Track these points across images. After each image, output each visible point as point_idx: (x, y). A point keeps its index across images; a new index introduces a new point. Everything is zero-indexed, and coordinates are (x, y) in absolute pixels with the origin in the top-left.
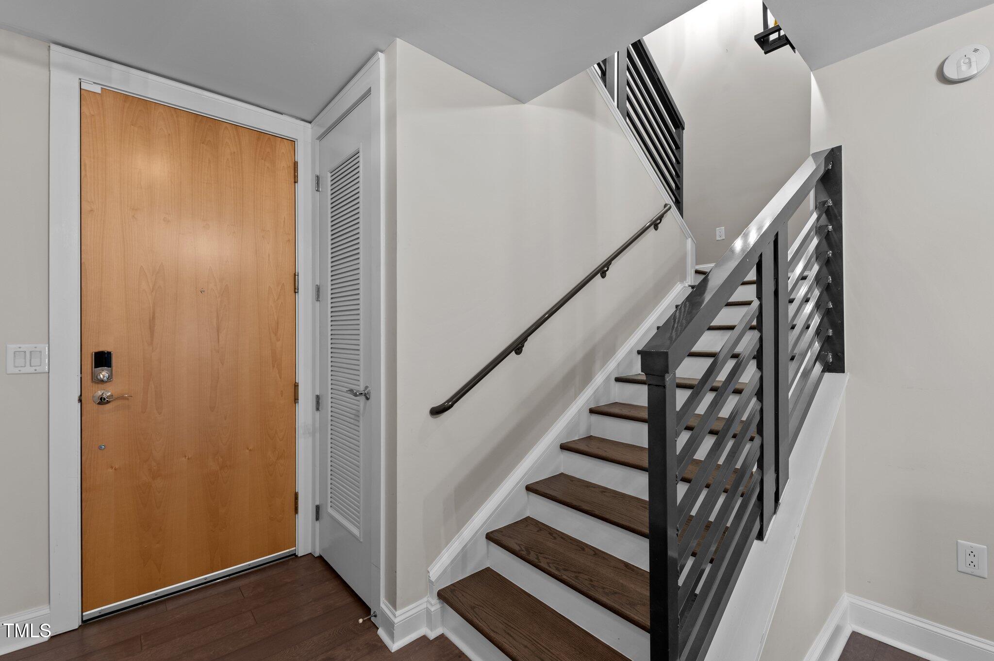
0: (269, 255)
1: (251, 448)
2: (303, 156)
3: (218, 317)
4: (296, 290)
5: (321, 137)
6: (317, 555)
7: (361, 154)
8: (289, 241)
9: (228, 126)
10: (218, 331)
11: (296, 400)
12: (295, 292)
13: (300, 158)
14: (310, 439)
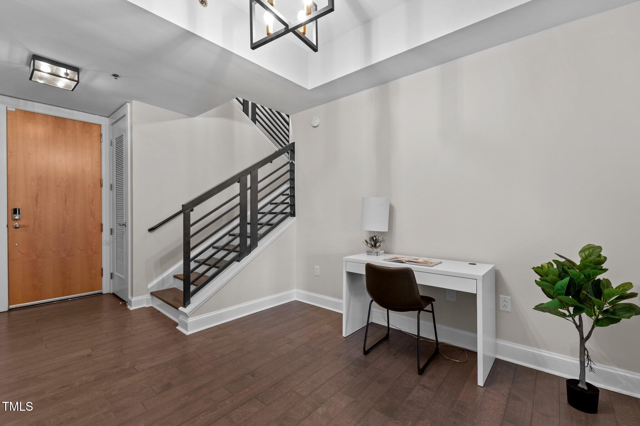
0: (89, 172)
1: (81, 249)
2: (105, 131)
3: (65, 196)
4: (101, 186)
5: (113, 124)
6: (111, 293)
7: (124, 136)
8: (98, 166)
9: (70, 121)
10: (66, 202)
11: (102, 230)
12: (101, 187)
13: (103, 132)
14: (109, 247)
